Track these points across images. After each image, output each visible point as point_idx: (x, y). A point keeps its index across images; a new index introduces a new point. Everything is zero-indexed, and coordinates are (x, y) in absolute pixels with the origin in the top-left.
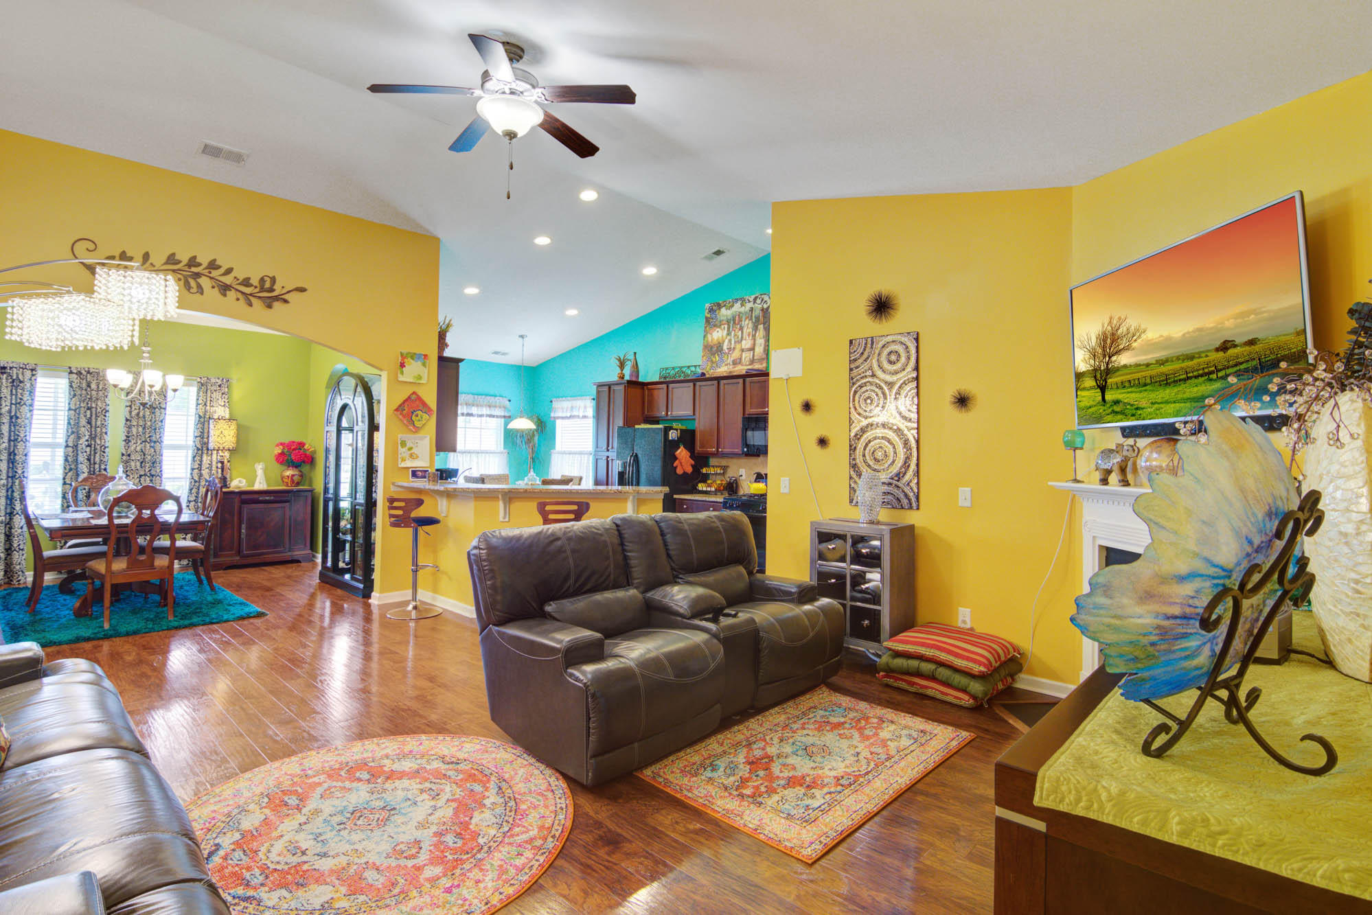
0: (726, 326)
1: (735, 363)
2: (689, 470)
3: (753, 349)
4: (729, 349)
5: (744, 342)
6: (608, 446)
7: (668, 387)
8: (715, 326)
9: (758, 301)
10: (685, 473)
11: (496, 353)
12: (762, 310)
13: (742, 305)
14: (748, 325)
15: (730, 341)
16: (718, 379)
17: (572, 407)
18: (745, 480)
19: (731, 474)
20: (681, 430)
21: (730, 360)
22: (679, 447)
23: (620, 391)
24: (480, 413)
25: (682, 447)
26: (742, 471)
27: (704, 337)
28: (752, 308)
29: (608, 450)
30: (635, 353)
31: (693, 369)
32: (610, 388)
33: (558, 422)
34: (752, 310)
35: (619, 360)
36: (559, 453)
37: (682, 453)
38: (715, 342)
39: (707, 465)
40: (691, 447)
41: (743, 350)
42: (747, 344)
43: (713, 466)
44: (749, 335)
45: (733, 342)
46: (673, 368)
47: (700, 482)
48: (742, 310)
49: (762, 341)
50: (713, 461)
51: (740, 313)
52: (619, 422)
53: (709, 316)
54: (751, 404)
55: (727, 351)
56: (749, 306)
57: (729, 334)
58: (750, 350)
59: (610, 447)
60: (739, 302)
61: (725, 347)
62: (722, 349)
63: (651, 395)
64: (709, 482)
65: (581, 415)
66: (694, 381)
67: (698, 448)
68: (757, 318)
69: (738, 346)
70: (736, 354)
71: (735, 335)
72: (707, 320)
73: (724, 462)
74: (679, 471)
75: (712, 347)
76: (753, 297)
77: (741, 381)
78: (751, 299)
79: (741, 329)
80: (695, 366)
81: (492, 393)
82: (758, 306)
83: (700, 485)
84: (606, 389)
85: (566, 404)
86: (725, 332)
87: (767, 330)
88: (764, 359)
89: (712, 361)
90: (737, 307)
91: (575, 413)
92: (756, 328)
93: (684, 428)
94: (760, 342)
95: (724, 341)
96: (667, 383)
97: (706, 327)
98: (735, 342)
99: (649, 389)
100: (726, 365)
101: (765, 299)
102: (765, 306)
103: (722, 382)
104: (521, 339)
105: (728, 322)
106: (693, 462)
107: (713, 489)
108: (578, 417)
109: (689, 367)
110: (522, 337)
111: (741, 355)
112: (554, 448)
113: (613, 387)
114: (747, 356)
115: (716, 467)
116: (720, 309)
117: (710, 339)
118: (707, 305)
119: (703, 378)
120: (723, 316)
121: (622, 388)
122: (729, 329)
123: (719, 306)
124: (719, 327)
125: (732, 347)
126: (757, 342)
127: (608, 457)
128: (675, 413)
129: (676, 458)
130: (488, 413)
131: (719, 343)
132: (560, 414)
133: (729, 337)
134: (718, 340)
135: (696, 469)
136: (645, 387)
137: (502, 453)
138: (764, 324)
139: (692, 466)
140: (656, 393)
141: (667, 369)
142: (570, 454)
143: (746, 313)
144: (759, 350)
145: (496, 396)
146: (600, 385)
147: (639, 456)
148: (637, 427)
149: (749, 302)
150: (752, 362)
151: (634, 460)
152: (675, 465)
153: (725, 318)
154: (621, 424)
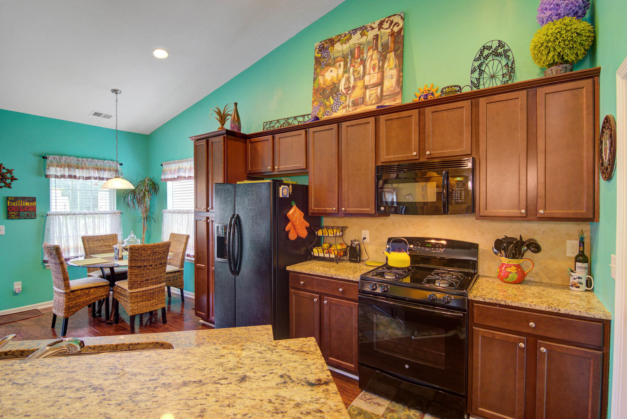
0: (342, 63)
1: (355, 104)
2: (304, 234)
3: (381, 83)
4: (348, 89)
5: (367, 78)
6: (208, 206)
7: (273, 138)
8: (328, 65)
9: (386, 25)
10: (298, 237)
11: (96, 114)
12: (392, 34)
13: (362, 35)
14: (372, 58)
15: (348, 79)
16: (339, 121)
17: (179, 168)
18: (368, 243)
19: (350, 237)
20: (292, 185)
21: (349, 101)
22: (292, 207)
23: (218, 143)
24: (88, 176)
25: (295, 206)
26: (366, 233)
27: (315, 80)
28: (377, 36)
29: (208, 211)
30: (236, 104)
31: (301, 119)
32: (208, 141)
33: (169, 184)
34: (376, 37)
35: (219, 113)
36: (170, 212)
37: (295, 213)
38: (328, 83)
39: (320, 227)
40: (304, 207)
41: (366, 87)
42: (372, 78)
43: (328, 228)
44: (374, 69)
45: (352, 80)
46: (278, 121)
47: (314, 246)
48: (364, 39)
49: (394, 72)
50: (326, 221)
51: (360, 44)
52: (220, 179)
53: (319, 55)
54: (388, 148)
55: (344, 91)
56: (371, 34)
57: (346, 71)
58: (375, 85)
59: (210, 207)
60: (359, 32)
61: (342, 87)
62: (338, 90)
63: (255, 150)
64: (325, 246)
65: (187, 176)
66: (305, 127)
67: (313, 207)
68: (385, 47)
69: (360, 84)
70: (357, 93)
71: (354, 72)
72: (317, 60)
73: (341, 222)
74: (292, 236)
75: (324, 90)
76: (377, 22)
77: (372, 119)
78: (375, 26)
79: (363, 62)
80: (303, 116)
81: (101, 157)
82: (386, 32)
83: (315, 250)
84: (204, 142)
85: (174, 167)
86: (341, 70)
87: (400, 57)
88: (398, 93)
89: (325, 105)
90: (356, 39)
91: (182, 174)
92: (383, 58)
93: (294, 183)
94: (391, 72)
95: (340, 81)
96: (273, 133)
97: (316, 69)
98: (355, 79)
99: (251, 142)
100: (343, 108)
101: (395, 21)
102: (396, 29)
103: (344, 124)
104: (114, 94)
105: (345, 58)
106: (308, 225)
107: (333, 256)
108: (185, 178)
109: (295, 118)
110: (115, 91)
111: (364, 93)
112: (166, 208)
113: (210, 140)
114: (372, 95)
115: (332, 228)
116: (333, 45)
117: (321, 82)
118: (317, 44)
119: (317, 123)
120: (338, 52)
121: (221, 139)
122: (345, 65)
123: (332, 42)
124: (334, 65)
125: (351, 85)
126: (385, 75)
127: (208, 218)
128: (282, 167)
129: (287, 220)
130: (97, 175)
131: (334, 83)
132: (169, 177)
133: (346, 75)
134: (331, 80)
135: (311, 231)
136: (248, 140)
137: (115, 213)
138: (395, 51)
139: (306, 228)
140: (259, 146)
141: (271, 122)
142: (179, 213)
143: (369, 42)
144: (390, 83)
145: (105, 159)
146: (198, 140)
147: (242, 218)
148: (238, 183)
149: (373, 28)
150: (381, 97)
151: (235, 221)
152: (287, 229)
153: (340, 54)
154: (221, 180)
